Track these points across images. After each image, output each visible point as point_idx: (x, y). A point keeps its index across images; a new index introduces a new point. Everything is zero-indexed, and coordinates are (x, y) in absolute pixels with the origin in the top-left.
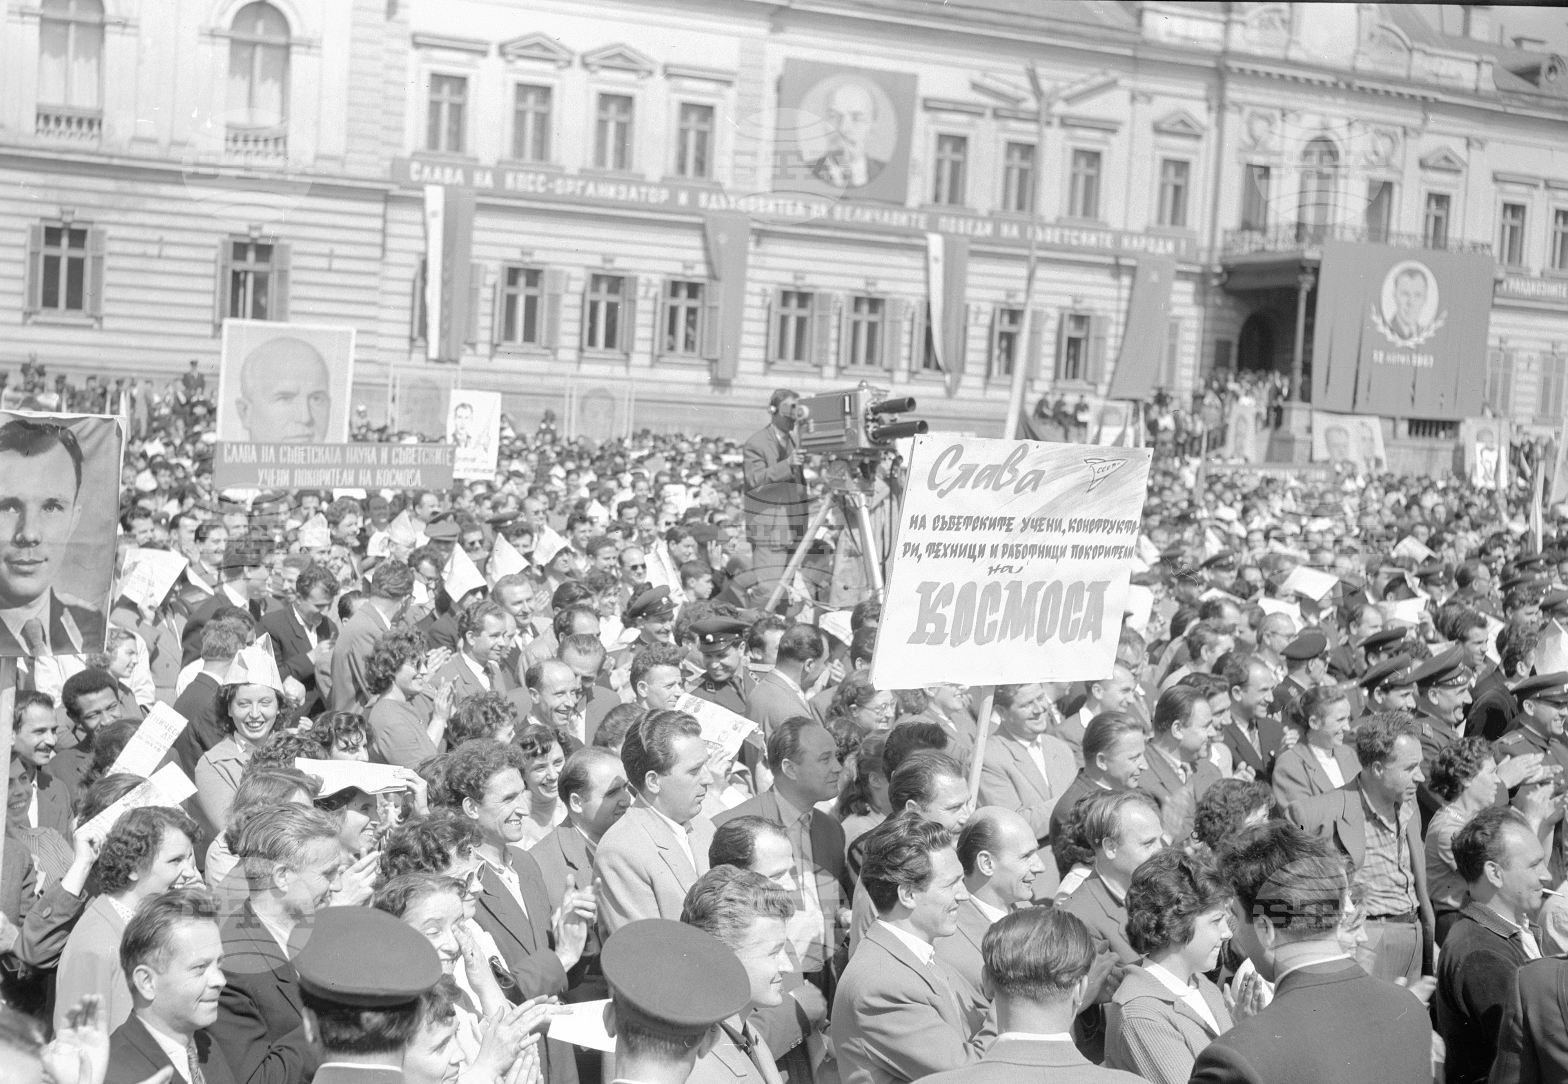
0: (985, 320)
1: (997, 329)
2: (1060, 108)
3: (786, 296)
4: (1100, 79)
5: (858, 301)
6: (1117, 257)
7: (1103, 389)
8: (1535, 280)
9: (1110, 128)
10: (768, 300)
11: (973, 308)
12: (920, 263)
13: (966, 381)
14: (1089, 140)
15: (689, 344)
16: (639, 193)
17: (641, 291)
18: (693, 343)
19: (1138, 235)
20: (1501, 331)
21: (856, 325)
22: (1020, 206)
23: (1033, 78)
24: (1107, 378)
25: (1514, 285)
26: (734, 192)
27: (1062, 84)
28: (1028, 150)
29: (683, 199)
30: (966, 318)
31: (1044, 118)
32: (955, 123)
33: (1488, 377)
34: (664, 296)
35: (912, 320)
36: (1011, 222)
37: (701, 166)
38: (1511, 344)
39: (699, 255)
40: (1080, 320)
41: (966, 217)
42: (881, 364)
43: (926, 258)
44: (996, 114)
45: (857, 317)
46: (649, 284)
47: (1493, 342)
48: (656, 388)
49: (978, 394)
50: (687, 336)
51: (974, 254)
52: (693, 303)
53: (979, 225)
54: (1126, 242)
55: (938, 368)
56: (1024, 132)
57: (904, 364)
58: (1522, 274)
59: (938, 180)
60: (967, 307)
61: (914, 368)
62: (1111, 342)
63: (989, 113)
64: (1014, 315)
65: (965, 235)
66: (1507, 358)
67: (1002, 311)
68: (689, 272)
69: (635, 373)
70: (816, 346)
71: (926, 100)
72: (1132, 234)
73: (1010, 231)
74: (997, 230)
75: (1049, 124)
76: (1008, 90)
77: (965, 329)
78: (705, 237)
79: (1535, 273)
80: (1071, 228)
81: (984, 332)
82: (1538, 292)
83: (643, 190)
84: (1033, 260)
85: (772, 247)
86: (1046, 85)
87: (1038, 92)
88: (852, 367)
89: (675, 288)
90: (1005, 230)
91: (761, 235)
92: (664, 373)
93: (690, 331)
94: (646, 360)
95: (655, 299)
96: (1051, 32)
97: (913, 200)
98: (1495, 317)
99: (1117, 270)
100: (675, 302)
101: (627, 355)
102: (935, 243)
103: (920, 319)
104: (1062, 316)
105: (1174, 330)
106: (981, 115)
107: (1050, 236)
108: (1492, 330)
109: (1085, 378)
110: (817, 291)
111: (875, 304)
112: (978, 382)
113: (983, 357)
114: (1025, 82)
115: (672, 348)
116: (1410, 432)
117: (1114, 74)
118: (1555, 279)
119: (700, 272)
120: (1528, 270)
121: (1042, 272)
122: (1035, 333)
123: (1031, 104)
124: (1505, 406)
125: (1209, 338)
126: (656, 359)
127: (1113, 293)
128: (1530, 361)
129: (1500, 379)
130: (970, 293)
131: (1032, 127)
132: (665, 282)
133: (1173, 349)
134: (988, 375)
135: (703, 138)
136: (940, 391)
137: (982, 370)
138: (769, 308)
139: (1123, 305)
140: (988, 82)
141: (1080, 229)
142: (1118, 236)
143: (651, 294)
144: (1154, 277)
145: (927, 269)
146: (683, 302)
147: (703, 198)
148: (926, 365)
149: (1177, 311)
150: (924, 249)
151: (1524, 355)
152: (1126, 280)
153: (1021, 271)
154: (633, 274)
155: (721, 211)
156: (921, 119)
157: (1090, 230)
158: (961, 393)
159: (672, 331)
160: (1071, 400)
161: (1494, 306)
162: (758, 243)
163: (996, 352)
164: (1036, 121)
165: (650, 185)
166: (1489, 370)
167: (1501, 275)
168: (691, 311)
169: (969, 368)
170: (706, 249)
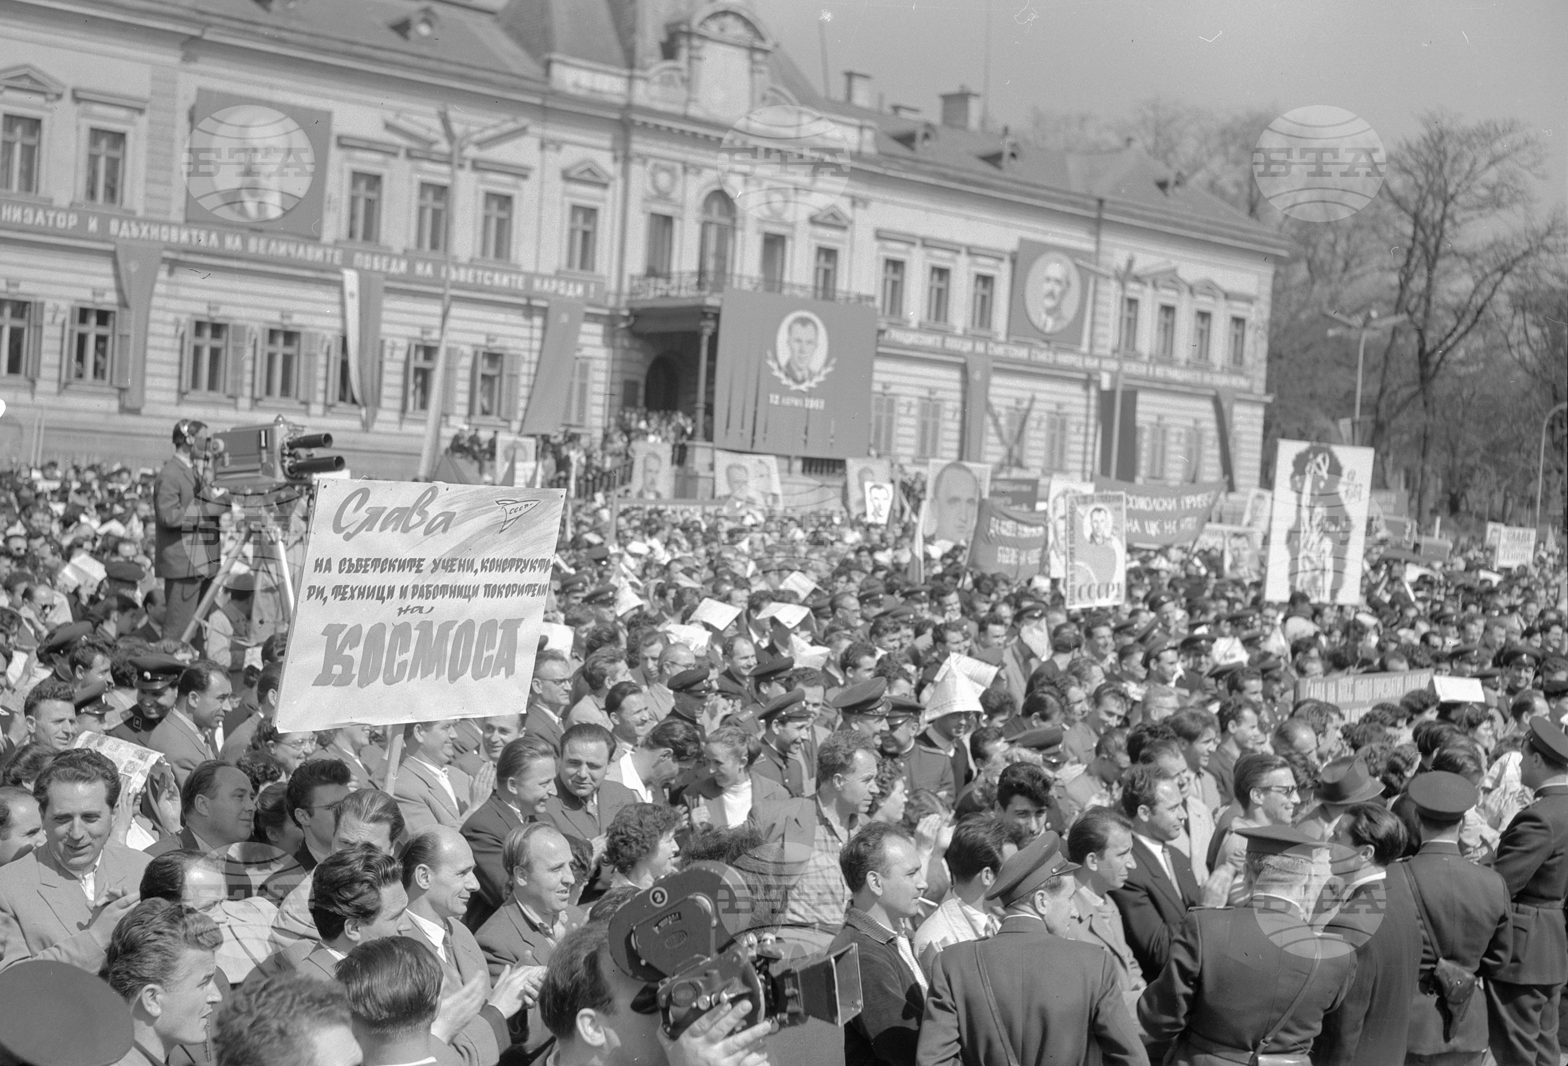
0: (401, 355)
1: (413, 365)
2: (471, 152)
3: (199, 326)
4: (510, 126)
5: (273, 334)
6: (529, 299)
7: (516, 426)
8: (913, 331)
9: (521, 173)
10: (181, 330)
11: (388, 343)
12: (336, 298)
13: (382, 415)
14: (501, 183)
15: (99, 372)
16: (47, 218)
17: (48, 317)
18: (103, 372)
19: (550, 278)
20: (885, 378)
21: (271, 357)
22: (434, 246)
23: (445, 122)
24: (520, 415)
25: (896, 335)
26: (146, 221)
27: (473, 129)
28: (442, 191)
29: (93, 225)
30: (382, 354)
31: (456, 161)
32: (369, 162)
33: (873, 420)
34: (72, 322)
35: (328, 354)
36: (426, 261)
37: (112, 192)
38: (893, 390)
39: (110, 282)
40: (494, 358)
41: (381, 255)
42: (297, 397)
43: (342, 293)
44: (410, 155)
45: (272, 349)
46: (56, 310)
47: (877, 388)
48: (63, 416)
49: (395, 429)
50: (96, 364)
51: (389, 290)
52: (102, 331)
53: (394, 262)
54: (537, 284)
55: (354, 401)
56: (438, 174)
57: (320, 397)
58: (902, 325)
59: (353, 217)
60: (382, 342)
61: (330, 401)
62: (524, 380)
63: (402, 153)
64: (429, 352)
65: (379, 272)
66: (889, 402)
67: (417, 347)
68: (98, 300)
69: (40, 399)
70: (230, 377)
71: (339, 138)
72: (543, 277)
73: (424, 270)
74: (411, 267)
75: (461, 166)
76: (422, 132)
77: (381, 363)
78: (116, 264)
79: (914, 324)
80: (485, 269)
81: (400, 367)
82: (916, 342)
83: (51, 215)
84: (447, 299)
85: (185, 277)
86: (457, 129)
87: (450, 135)
88: (266, 399)
89: (84, 315)
90: (419, 268)
91: (173, 265)
92: (71, 401)
93: (100, 358)
94: (54, 387)
95: (63, 325)
96: (462, 77)
97: (328, 236)
98: (879, 365)
99: (529, 310)
100: (84, 329)
101: (33, 382)
102: (351, 279)
103: (336, 353)
104: (476, 354)
105: (584, 370)
106: (395, 155)
107: (463, 275)
108: (876, 376)
109: (499, 415)
110: (231, 323)
111: (290, 337)
112: (394, 416)
113: (398, 392)
114: (437, 124)
115: (80, 376)
116: (803, 471)
117: (524, 121)
118: (931, 331)
119: (109, 300)
120: (908, 321)
121: (456, 311)
122: (449, 370)
123: (444, 146)
124: (888, 447)
125: (618, 378)
126: (64, 387)
127: (525, 333)
128: (910, 406)
129: (884, 421)
130: (385, 328)
131: (445, 169)
132: (73, 309)
133: (583, 388)
134: (404, 410)
135: (114, 165)
136: (356, 424)
137: (398, 404)
138: (182, 338)
139: (536, 345)
140: (401, 123)
141: (494, 270)
142: (530, 277)
143: (59, 320)
144: (565, 318)
145: (343, 304)
146: (92, 329)
147: (114, 225)
148: (342, 399)
149: (587, 352)
150: (340, 285)
151: (904, 400)
152: (538, 321)
153: (436, 308)
154: (39, 300)
155: (132, 239)
156: (335, 155)
157: (503, 271)
158: (377, 427)
159: (81, 357)
160: (485, 435)
161: (879, 355)
162: (171, 272)
163: (412, 387)
164: (449, 162)
165: (59, 210)
166: (874, 413)
167: (883, 326)
168: (101, 339)
169: (385, 403)
170: (117, 276)
